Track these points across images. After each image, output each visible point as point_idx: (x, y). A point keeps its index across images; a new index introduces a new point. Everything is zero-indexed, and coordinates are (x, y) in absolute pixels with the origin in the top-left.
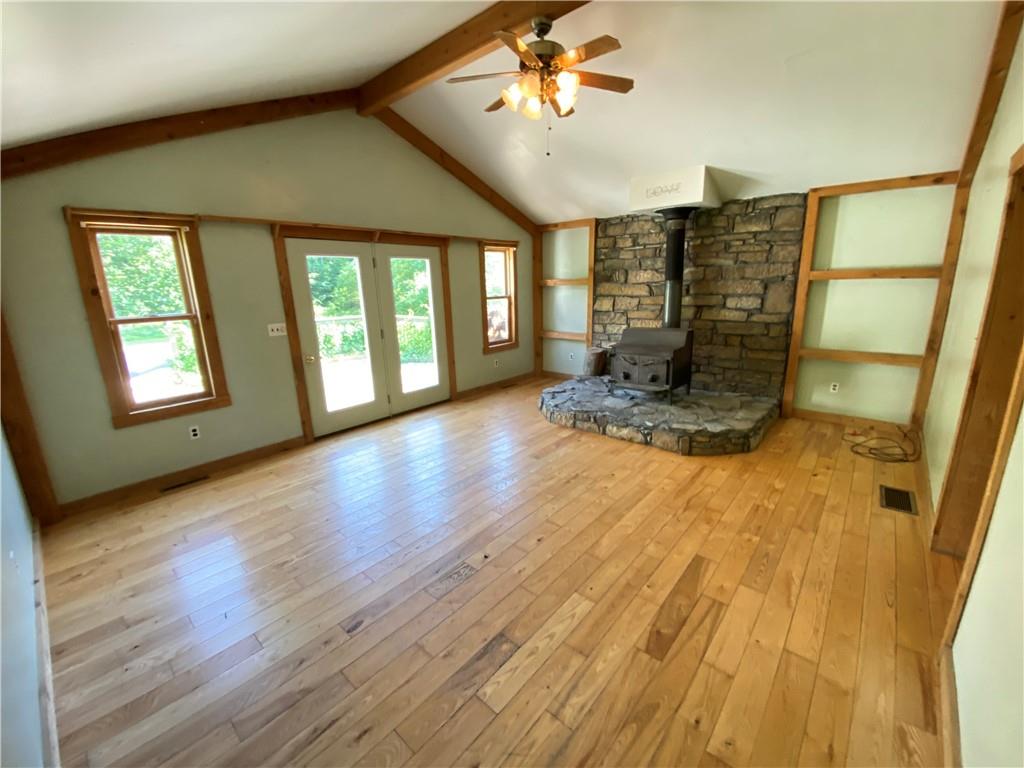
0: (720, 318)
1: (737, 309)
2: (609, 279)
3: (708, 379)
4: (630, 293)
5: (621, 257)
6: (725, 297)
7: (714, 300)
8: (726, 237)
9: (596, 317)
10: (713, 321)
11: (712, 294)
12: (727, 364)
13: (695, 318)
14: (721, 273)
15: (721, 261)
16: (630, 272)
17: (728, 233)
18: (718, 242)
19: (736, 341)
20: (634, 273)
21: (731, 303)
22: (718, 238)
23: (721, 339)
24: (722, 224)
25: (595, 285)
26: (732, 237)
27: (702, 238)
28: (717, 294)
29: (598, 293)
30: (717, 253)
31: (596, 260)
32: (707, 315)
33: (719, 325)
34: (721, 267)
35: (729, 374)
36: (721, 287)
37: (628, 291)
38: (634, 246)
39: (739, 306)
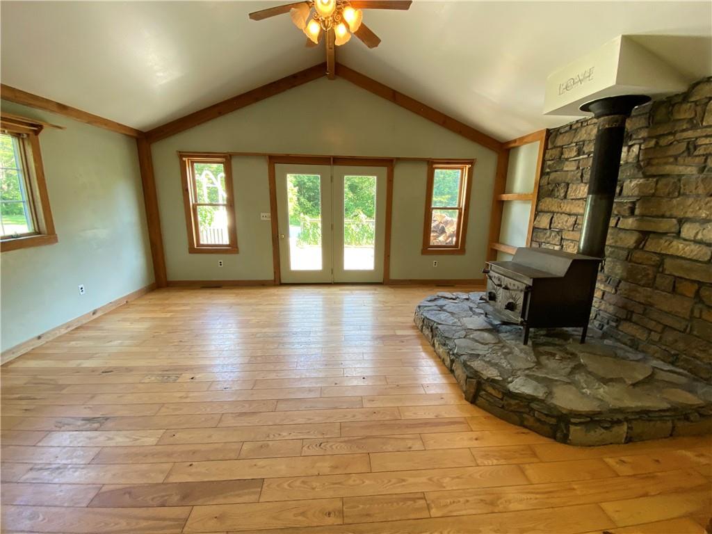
0: (671, 252)
1: (696, 242)
2: (551, 194)
3: (641, 335)
4: (568, 211)
5: (565, 169)
6: (681, 222)
7: (665, 225)
8: (690, 134)
9: (534, 234)
10: (659, 254)
11: (663, 216)
12: (668, 321)
13: (636, 248)
14: (678, 188)
15: (679, 169)
16: (570, 185)
17: (694, 127)
18: (679, 141)
19: (690, 290)
20: (574, 187)
21: (688, 231)
22: (678, 136)
23: (667, 282)
24: (688, 116)
25: (539, 200)
26: (699, 132)
27: (658, 137)
28: (671, 217)
29: (539, 208)
30: (676, 158)
31: (543, 173)
32: (651, 245)
33: (668, 262)
34: (680, 177)
35: (670, 337)
36: (677, 207)
37: (567, 207)
38: (579, 155)
39: (699, 237)
